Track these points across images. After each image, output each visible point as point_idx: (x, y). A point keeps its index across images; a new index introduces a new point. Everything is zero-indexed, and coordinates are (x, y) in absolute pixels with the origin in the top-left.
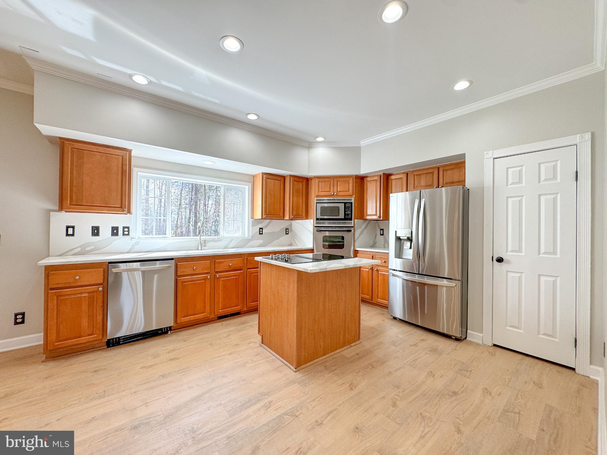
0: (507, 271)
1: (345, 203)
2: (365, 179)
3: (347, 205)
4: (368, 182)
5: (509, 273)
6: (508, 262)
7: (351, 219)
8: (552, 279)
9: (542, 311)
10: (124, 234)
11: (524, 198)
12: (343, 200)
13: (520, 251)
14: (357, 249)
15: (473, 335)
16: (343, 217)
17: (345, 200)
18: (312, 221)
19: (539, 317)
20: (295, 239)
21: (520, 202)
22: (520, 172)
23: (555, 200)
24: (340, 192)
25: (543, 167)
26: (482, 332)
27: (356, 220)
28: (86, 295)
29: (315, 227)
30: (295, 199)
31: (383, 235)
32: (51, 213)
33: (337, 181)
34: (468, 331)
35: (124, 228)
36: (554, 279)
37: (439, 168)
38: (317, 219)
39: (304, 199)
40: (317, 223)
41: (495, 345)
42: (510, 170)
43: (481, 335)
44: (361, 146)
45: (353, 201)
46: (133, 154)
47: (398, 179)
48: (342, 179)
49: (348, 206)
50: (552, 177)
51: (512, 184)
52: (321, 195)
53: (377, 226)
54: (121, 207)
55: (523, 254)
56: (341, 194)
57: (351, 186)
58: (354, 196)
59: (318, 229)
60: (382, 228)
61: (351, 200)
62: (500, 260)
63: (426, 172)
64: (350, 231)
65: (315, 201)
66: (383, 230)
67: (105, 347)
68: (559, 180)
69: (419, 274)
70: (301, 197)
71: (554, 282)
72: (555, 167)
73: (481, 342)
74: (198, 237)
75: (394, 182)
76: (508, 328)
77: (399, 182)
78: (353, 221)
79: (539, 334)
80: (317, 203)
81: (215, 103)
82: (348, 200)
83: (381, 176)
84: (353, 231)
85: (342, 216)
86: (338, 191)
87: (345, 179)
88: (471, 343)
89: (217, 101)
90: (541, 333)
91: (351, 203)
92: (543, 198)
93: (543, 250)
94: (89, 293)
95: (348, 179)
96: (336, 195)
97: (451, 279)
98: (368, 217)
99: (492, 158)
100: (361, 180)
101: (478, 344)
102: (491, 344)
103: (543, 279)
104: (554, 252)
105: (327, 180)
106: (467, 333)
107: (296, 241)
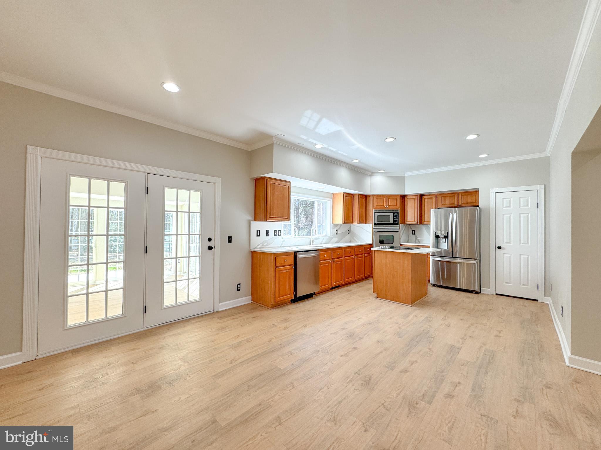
0: (503, 254)
1: (394, 213)
2: (406, 197)
3: (395, 214)
4: (408, 200)
5: (504, 255)
6: (504, 249)
7: (398, 224)
8: (526, 256)
9: (522, 273)
10: (279, 235)
11: (512, 215)
12: (392, 211)
13: (510, 243)
14: (402, 244)
15: (484, 290)
16: (393, 223)
17: (394, 211)
18: (371, 225)
19: (520, 275)
20: (354, 237)
21: (510, 217)
22: (510, 201)
23: (528, 216)
24: (390, 205)
25: (522, 199)
26: (489, 288)
27: (401, 224)
28: (287, 271)
29: (374, 229)
30: (361, 210)
31: (414, 234)
32: (251, 222)
33: (389, 199)
34: (481, 288)
35: (279, 231)
36: (527, 256)
37: (458, 193)
38: (375, 224)
39: (365, 209)
40: (375, 226)
41: (497, 294)
42: (504, 200)
43: (489, 289)
44: (405, 176)
45: (399, 212)
46: (292, 184)
47: (430, 198)
48: (392, 197)
49: (396, 216)
50: (526, 205)
51: (506, 207)
52: (378, 207)
53: (410, 228)
54: (288, 218)
55: (511, 244)
56: (391, 207)
57: (398, 201)
58: (399, 209)
59: (376, 231)
60: (413, 230)
61: (397, 211)
62: (499, 248)
63: (450, 195)
64: (398, 232)
65: (374, 212)
66: (414, 231)
67: (290, 303)
68: (529, 207)
69: (453, 257)
70: (363, 209)
71: (528, 258)
72: (527, 200)
73: (489, 293)
74: (310, 237)
75: (426, 200)
76: (504, 284)
77: (430, 200)
78: (399, 225)
79: (520, 285)
80: (375, 213)
81: (344, 156)
82: (395, 211)
83: (418, 196)
84: (399, 232)
85: (392, 221)
86: (389, 205)
87: (393, 197)
88: (484, 294)
89: (346, 155)
90: (522, 284)
91: (398, 213)
92: (522, 215)
93: (522, 242)
94: (289, 270)
95: (395, 197)
96: (388, 208)
97: (471, 259)
98: (408, 223)
99: (495, 193)
100: (403, 197)
101: (488, 295)
102: (495, 294)
103: (522, 256)
104: (528, 243)
105: (381, 197)
106: (481, 290)
107: (355, 239)
